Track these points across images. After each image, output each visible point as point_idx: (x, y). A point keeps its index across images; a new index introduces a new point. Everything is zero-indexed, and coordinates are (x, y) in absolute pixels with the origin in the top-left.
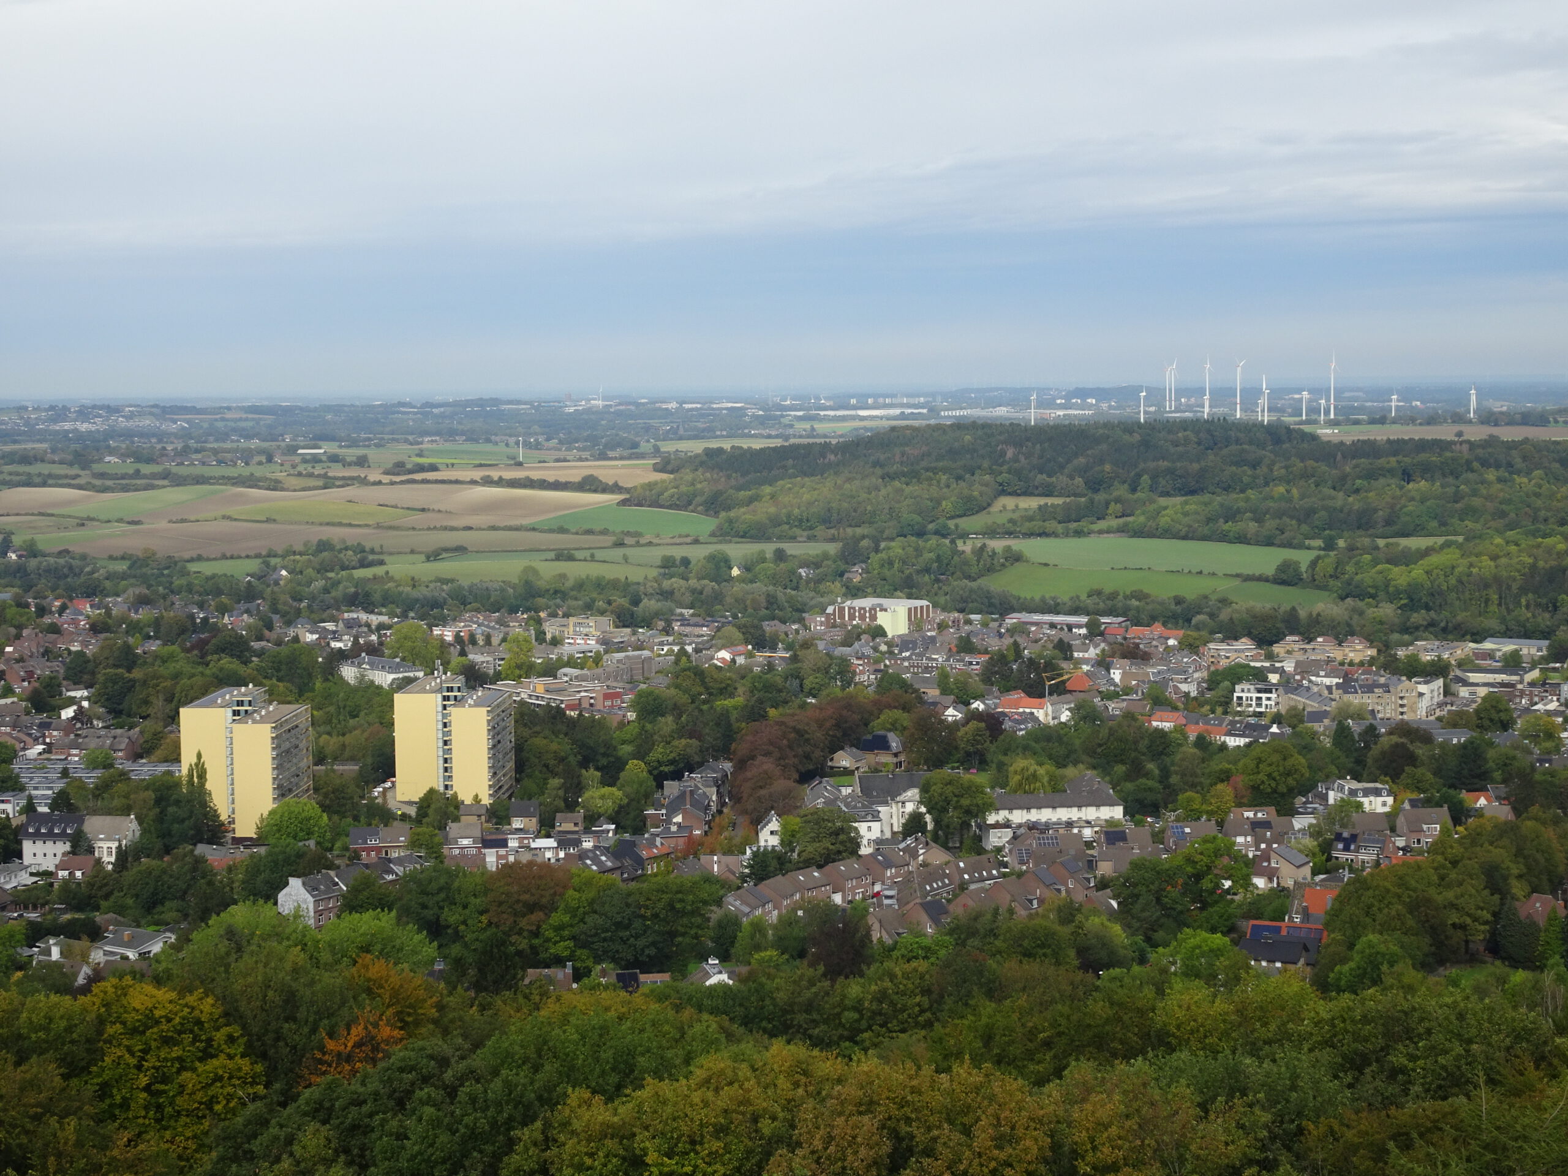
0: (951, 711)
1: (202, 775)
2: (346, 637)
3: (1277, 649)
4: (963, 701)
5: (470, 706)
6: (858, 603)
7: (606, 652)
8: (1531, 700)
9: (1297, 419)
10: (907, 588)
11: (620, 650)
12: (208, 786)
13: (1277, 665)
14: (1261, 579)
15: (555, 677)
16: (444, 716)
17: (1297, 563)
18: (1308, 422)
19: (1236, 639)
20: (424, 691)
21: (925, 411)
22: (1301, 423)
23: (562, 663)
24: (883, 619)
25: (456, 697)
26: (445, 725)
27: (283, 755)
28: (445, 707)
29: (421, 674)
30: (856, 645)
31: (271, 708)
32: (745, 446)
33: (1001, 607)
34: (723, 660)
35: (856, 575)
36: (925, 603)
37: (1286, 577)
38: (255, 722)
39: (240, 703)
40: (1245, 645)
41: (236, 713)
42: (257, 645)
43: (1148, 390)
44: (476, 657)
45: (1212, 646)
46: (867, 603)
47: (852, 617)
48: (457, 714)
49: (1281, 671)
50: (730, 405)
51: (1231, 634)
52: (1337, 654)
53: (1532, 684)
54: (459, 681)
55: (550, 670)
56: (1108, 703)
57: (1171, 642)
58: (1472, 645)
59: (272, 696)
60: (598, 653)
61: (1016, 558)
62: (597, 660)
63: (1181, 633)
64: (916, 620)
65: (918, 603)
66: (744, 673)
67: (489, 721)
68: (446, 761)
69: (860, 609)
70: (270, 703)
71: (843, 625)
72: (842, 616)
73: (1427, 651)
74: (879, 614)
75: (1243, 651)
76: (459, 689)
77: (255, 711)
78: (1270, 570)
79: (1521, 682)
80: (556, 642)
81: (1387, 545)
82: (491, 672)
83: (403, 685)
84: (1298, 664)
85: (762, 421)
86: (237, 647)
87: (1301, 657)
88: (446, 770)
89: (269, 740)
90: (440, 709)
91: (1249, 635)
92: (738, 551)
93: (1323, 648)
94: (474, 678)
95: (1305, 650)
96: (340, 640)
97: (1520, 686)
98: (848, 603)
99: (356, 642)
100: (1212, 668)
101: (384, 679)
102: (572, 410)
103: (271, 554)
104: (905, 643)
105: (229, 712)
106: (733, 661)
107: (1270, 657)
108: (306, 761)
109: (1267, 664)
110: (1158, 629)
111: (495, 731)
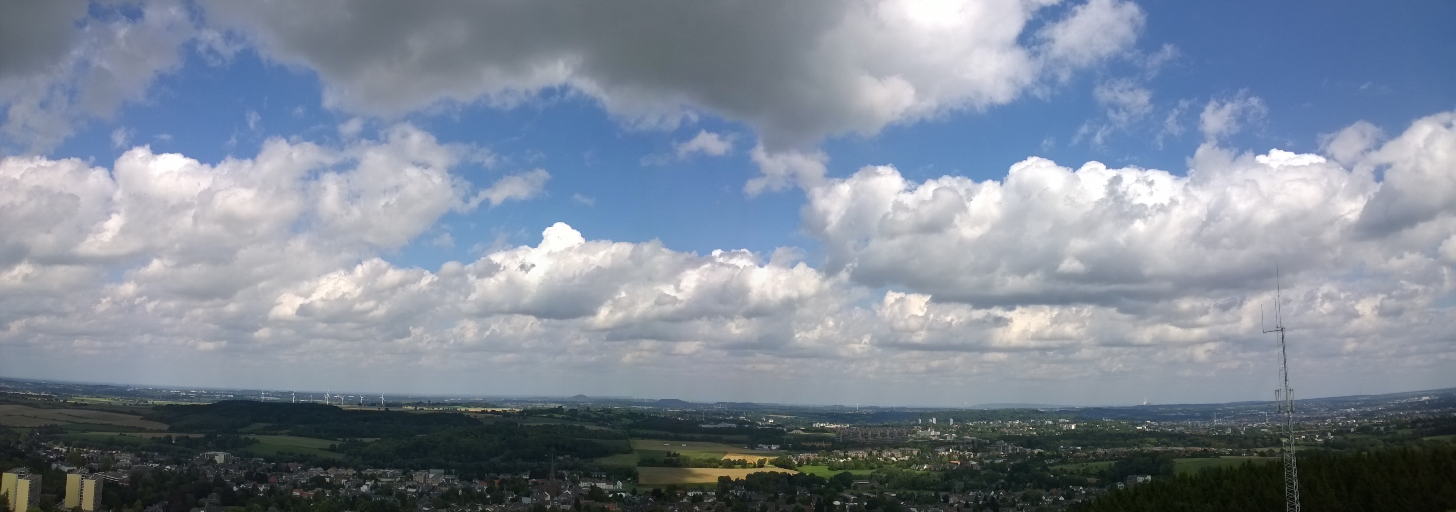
0: (235, 487)
1: (7, 494)
2: (54, 455)
3: (329, 471)
4: (238, 485)
5: (90, 479)
6: (209, 453)
7: (132, 464)
8: (398, 487)
9: (336, 403)
10: (224, 449)
11: (137, 464)
12: (9, 498)
13: (329, 475)
14: (325, 449)
15: (116, 472)
16: (82, 482)
17: (335, 445)
18: (339, 404)
19: (318, 467)
20: (77, 474)
21: (232, 396)
22: (337, 404)
23: (118, 468)
24: (216, 458)
25: (86, 476)
26: (82, 485)
27: (32, 490)
28: (82, 479)
29: (75, 468)
30: (208, 466)
31: (30, 475)
32: (179, 404)
33: (251, 456)
34: (168, 469)
35: (210, 444)
36: (229, 454)
37: (332, 449)
38: (25, 479)
39: (21, 473)
40: (320, 469)
41: (19, 476)
42: (28, 455)
43: (295, 393)
44: (93, 464)
45: (311, 469)
46: (212, 453)
47: (207, 457)
48: (85, 481)
49: (330, 477)
50: (175, 391)
51: (316, 466)
52: (345, 472)
53: (398, 482)
54: (87, 471)
55: (115, 469)
56: (280, 486)
57: (299, 468)
58: (382, 470)
59: (31, 471)
60: (130, 465)
61: (258, 441)
62: (130, 468)
63: (302, 465)
64: (226, 459)
65: (227, 454)
66: (174, 473)
67: (95, 484)
68: (81, 496)
69: (210, 455)
70: (30, 474)
71: (205, 460)
72: (204, 457)
73: (369, 472)
74: (215, 457)
75: (319, 471)
76: (87, 474)
77: (25, 476)
78: (328, 447)
79: (395, 481)
80: (118, 460)
81: (360, 440)
82: (97, 469)
83: (70, 472)
84: (335, 475)
85: (184, 397)
86: (22, 455)
87: (335, 473)
88: (81, 499)
89: (28, 485)
90: (81, 479)
91: (322, 467)
92: (174, 436)
93: (342, 471)
94: (92, 471)
95: (337, 471)
96: (52, 456)
97: (395, 482)
98: (206, 453)
99: (57, 457)
100: (311, 477)
101: (66, 469)
102: (129, 390)
103: (35, 427)
104: (222, 465)
105: (18, 475)
106: (171, 469)
107: (327, 473)
108: (39, 492)
109: (326, 475)
110: (296, 464)
111: (97, 487)
